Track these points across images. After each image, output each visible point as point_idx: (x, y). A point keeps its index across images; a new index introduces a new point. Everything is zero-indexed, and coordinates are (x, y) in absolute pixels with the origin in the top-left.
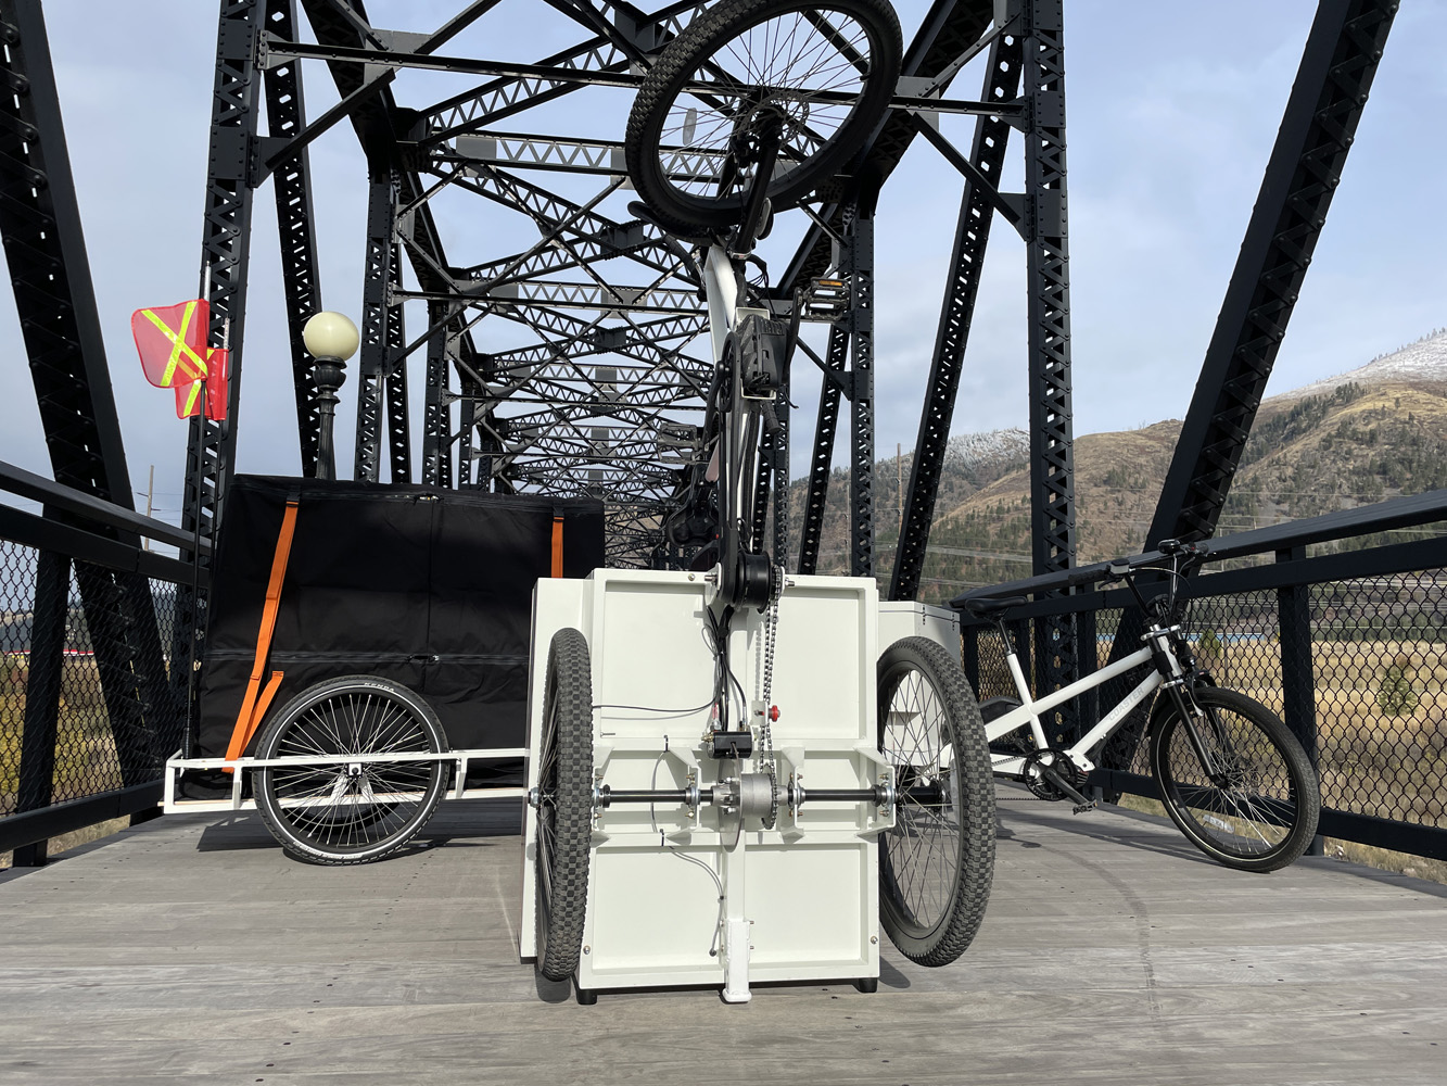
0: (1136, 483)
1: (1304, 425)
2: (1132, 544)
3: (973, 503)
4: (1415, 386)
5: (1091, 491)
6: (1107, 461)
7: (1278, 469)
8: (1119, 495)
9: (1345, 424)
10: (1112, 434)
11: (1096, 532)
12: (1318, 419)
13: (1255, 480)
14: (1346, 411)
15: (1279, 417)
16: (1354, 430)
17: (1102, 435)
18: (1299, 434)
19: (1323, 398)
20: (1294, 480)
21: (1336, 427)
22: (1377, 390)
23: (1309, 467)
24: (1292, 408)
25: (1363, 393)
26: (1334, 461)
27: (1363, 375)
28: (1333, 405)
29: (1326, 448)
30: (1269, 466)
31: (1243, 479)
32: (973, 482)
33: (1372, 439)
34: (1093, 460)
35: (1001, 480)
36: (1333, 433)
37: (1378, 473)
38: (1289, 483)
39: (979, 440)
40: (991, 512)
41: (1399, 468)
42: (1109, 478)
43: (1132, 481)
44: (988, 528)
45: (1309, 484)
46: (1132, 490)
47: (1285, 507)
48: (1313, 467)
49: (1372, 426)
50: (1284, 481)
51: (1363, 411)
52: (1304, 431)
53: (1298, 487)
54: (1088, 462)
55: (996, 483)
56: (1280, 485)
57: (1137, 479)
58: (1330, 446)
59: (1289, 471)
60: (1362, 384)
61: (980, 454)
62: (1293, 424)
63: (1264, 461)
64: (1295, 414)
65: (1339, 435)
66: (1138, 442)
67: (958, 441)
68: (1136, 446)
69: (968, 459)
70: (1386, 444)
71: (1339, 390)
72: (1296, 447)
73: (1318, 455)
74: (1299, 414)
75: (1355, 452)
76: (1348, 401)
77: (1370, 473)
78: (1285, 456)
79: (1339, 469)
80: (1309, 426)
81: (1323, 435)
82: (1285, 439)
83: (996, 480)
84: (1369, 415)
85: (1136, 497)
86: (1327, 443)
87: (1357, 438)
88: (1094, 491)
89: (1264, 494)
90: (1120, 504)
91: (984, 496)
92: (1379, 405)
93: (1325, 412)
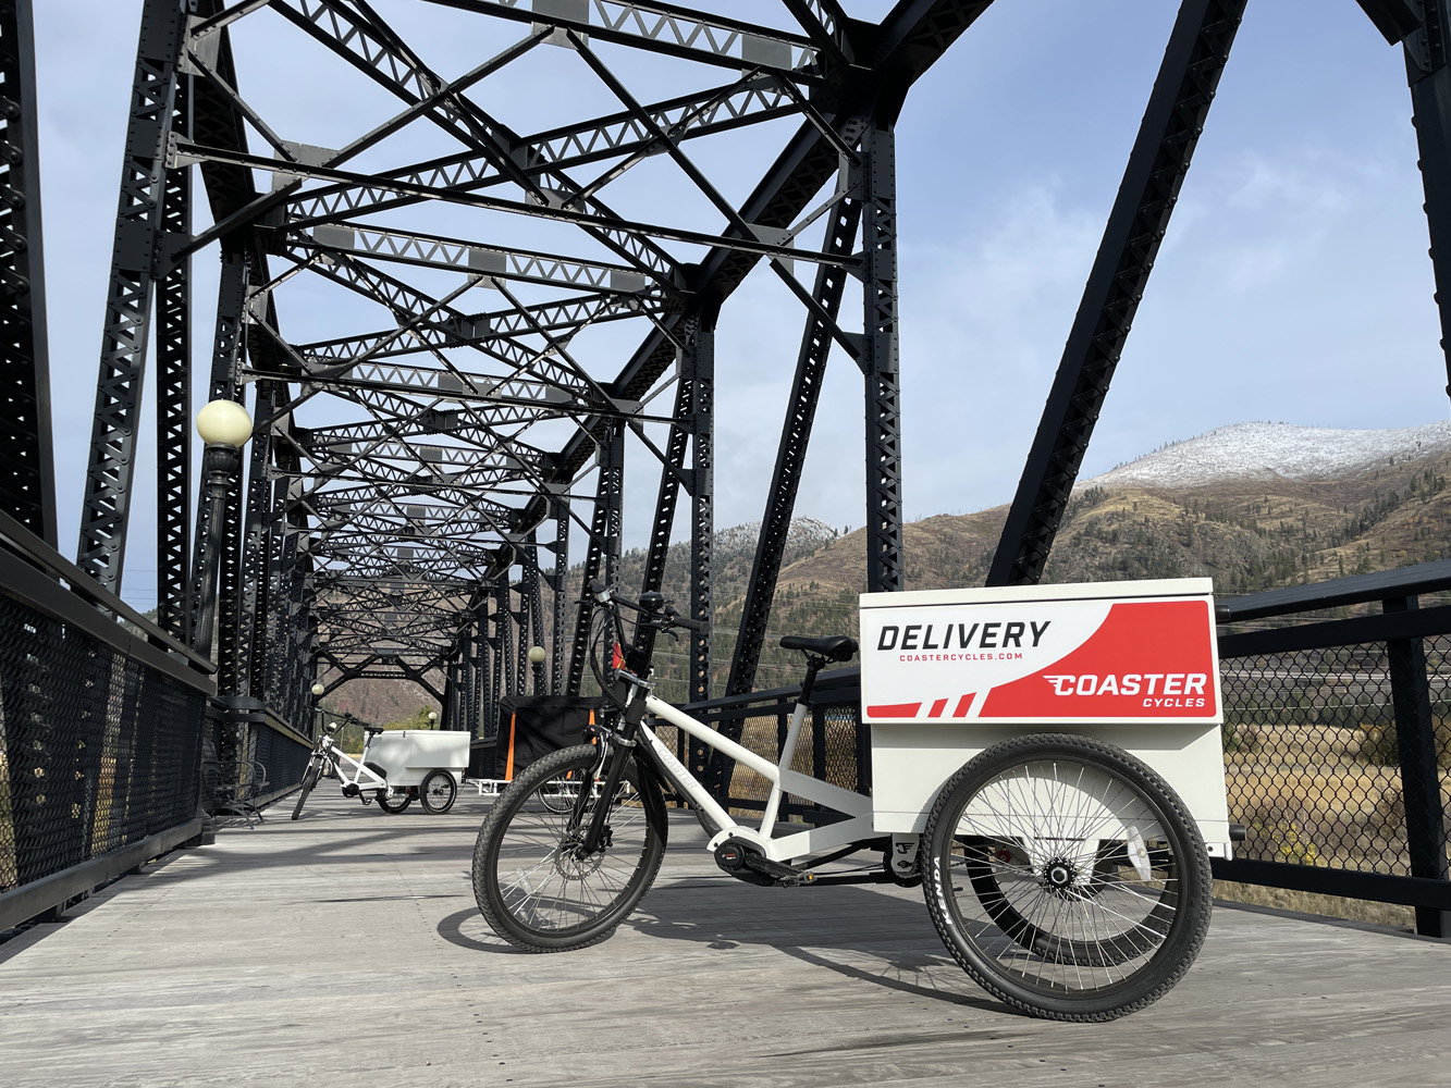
0: (912, 572)
4: (1150, 492)
9: (1092, 523)
12: (1069, 518)
14: (1093, 512)
16: (1099, 529)
21: (1084, 526)
22: (1119, 494)
23: (1062, 562)
25: (1107, 496)
26: (1083, 557)
27: (1107, 480)
28: (1081, 506)
29: (1076, 545)
33: (1113, 538)
35: (791, 566)
36: (1082, 532)
37: (1119, 569)
40: (782, 597)
41: (1137, 565)
43: (909, 570)
48: (1065, 562)
49: (1114, 527)
51: (1107, 513)
55: (787, 568)
58: (1079, 544)
60: (1106, 488)
65: (1087, 533)
66: (915, 534)
68: (913, 538)
70: (1125, 543)
71: (1087, 493)
73: (1070, 551)
75: (1100, 550)
76: (1094, 504)
77: (1113, 568)
79: (1087, 564)
81: (1074, 533)
83: (787, 565)
84: (1112, 517)
86: (1077, 540)
87: (1101, 537)
92: (1120, 508)
93: (1075, 512)
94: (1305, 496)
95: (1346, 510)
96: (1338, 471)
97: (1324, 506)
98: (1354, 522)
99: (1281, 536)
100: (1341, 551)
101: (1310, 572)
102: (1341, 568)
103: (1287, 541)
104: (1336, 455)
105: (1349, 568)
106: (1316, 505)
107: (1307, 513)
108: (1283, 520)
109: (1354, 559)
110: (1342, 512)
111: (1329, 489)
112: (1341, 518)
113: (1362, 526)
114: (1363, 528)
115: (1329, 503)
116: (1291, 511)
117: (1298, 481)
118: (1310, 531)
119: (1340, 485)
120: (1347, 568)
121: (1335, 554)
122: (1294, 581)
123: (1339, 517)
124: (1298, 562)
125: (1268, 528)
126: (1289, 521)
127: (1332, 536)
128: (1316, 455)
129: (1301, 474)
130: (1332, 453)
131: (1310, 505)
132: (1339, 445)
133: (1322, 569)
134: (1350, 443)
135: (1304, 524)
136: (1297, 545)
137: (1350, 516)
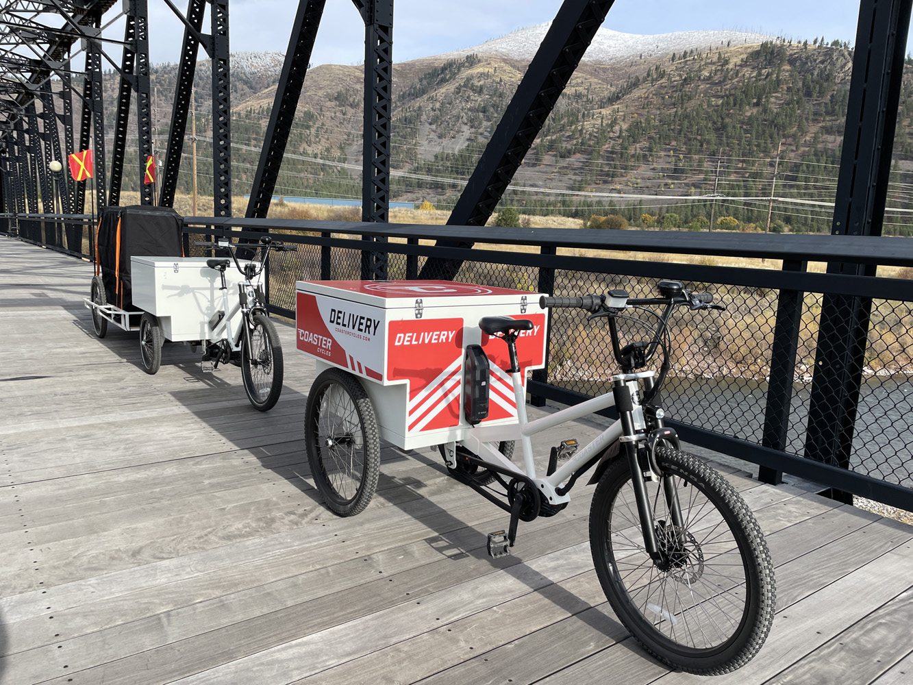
0: (354, 102)
1: (448, 77)
4: (505, 61)
6: (337, 84)
7: (432, 103)
8: (344, 109)
9: (469, 79)
11: (329, 131)
12: (455, 74)
13: (420, 107)
14: (470, 71)
15: (435, 69)
16: (472, 84)
17: (335, 66)
18: (445, 82)
19: (459, 61)
20: (440, 110)
21: (464, 81)
22: (486, 60)
23: (448, 103)
24: (442, 65)
25: (479, 61)
26: (461, 102)
27: (481, 50)
28: (463, 66)
29: (458, 93)
30: (427, 100)
31: (414, 107)
33: (480, 91)
34: (328, 82)
35: (269, 89)
36: (462, 84)
37: (482, 112)
38: (437, 112)
39: (255, 57)
40: (263, 112)
41: (492, 110)
42: (338, 95)
43: (351, 100)
44: (260, 122)
45: (447, 114)
46: (351, 106)
47: (434, 127)
48: (450, 104)
49: (481, 83)
50: (435, 111)
51: (479, 73)
52: (448, 81)
53: (441, 115)
54: (325, 83)
55: (267, 90)
56: (432, 113)
57: (354, 99)
58: (460, 92)
59: (438, 105)
60: (480, 55)
61: (256, 68)
62: (442, 75)
63: (425, 97)
64: (444, 69)
65: (465, 86)
66: (357, 74)
67: (241, 56)
68: (355, 77)
69: (247, 70)
70: (487, 95)
71: (468, 57)
72: (443, 90)
73: (453, 97)
74: (446, 69)
75: (472, 97)
76: (471, 65)
77: (478, 111)
78: (436, 96)
79: (463, 107)
80: (450, 78)
81: (457, 84)
82: (437, 84)
83: (267, 88)
84: (482, 75)
85: (353, 111)
86: (458, 90)
87: (473, 89)
88: (329, 104)
89: (424, 117)
90: (344, 114)
92: (486, 70)
93: (459, 70)
94: (591, 74)
95: (611, 86)
96: (611, 59)
97: (600, 81)
98: (614, 94)
99: (575, 99)
100: (604, 111)
101: (585, 123)
102: (602, 122)
103: (577, 102)
104: (612, 49)
105: (606, 122)
106: (596, 80)
107: (590, 85)
108: (577, 88)
109: (610, 117)
110: (609, 86)
111: (605, 70)
112: (608, 90)
113: (618, 96)
114: (618, 98)
115: (603, 80)
116: (582, 83)
117: (589, 63)
118: (590, 97)
119: (611, 68)
121: (600, 113)
122: (576, 127)
124: (580, 117)
125: (568, 93)
126: (580, 89)
127: (602, 102)
128: (602, 47)
129: (591, 59)
130: (610, 47)
131: (594, 80)
132: (615, 42)
133: (592, 122)
134: (622, 41)
135: (588, 92)
136: (582, 105)
137: (613, 89)
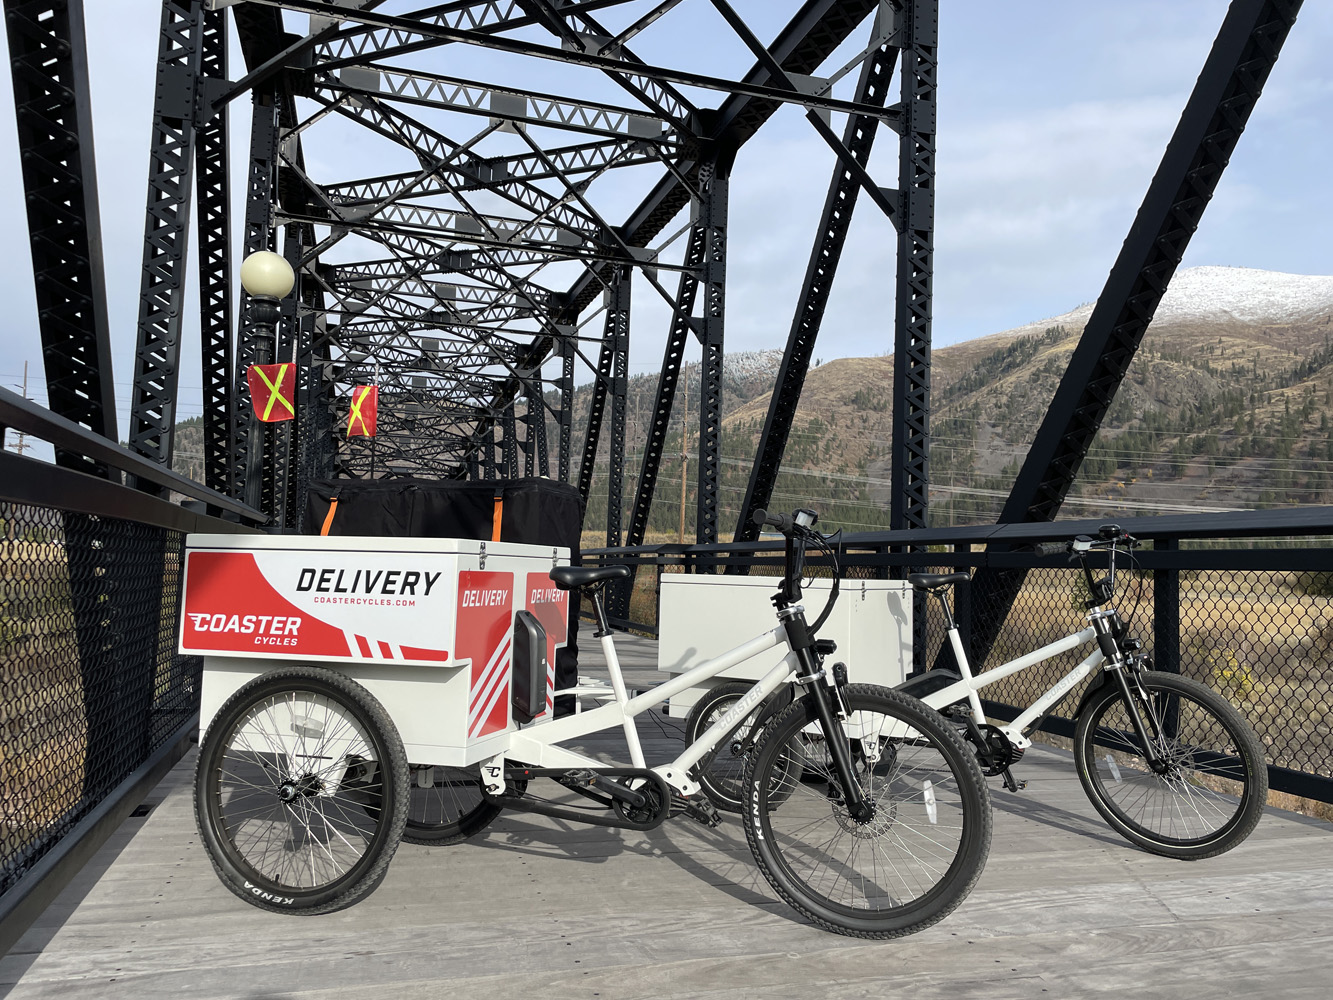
0: (878, 404)
1: (1018, 361)
2: (873, 457)
3: (739, 415)
5: (841, 409)
6: (855, 383)
7: (996, 397)
8: (864, 413)
9: (1051, 361)
10: (862, 359)
11: (843, 444)
12: (1030, 355)
13: (977, 405)
14: (1054, 350)
15: (999, 352)
16: (1058, 366)
17: (852, 359)
18: (1014, 368)
19: (1036, 338)
20: (1008, 407)
21: (1044, 363)
23: (1020, 396)
24: (1009, 345)
25: (1067, 335)
26: (1040, 393)
27: (1068, 320)
28: (1042, 344)
29: (1035, 381)
30: (988, 394)
31: (967, 405)
32: (741, 396)
34: (844, 381)
35: (764, 396)
36: (1042, 368)
38: (1004, 409)
39: (748, 358)
40: (755, 425)
42: (856, 397)
43: (875, 401)
44: (752, 438)
45: (1019, 411)
46: (875, 409)
47: (999, 430)
48: (1023, 397)
50: (1000, 407)
51: (1066, 351)
52: (1018, 365)
53: (1010, 413)
54: (839, 382)
55: (761, 398)
56: (996, 411)
57: (879, 401)
58: (1038, 379)
59: (1004, 399)
60: (1067, 328)
61: (748, 371)
62: (1010, 359)
63: (985, 390)
64: (1012, 350)
65: (1046, 370)
66: (883, 368)
67: (729, 358)
68: (880, 371)
69: (737, 375)
71: (1048, 331)
72: (1012, 379)
73: (1028, 386)
74: (1015, 350)
76: (1055, 342)
78: (1002, 387)
79: (1044, 399)
80: (1023, 362)
81: (1034, 369)
82: (1003, 371)
83: (761, 395)
85: (878, 416)
86: (1036, 377)
87: (1060, 373)
88: (844, 409)
89: (983, 419)
90: (865, 421)
91: (750, 409)
93: (1036, 350)
94: (1258, 339)
95: (1296, 353)
96: (1291, 315)
97: (1275, 348)
98: (1303, 364)
99: (1232, 376)
100: (1288, 392)
101: (1257, 411)
102: (1287, 408)
103: (1237, 381)
104: (1290, 300)
105: (1295, 408)
106: (1268, 347)
107: (1258, 355)
108: (1235, 361)
109: (1300, 400)
110: (1292, 355)
111: (1281, 332)
112: (1290, 361)
113: (1310, 368)
114: (1311, 370)
115: (1281, 346)
116: (1243, 352)
117: (1252, 323)
118: (1260, 372)
119: (1293, 328)
120: (1293, 408)
121: (1282, 395)
122: (1241, 419)
123: (1288, 359)
124: (1246, 402)
125: (1220, 368)
126: (1242, 362)
127: (1281, 378)
128: (1272, 299)
129: (1255, 317)
130: (1287, 297)
131: (1263, 347)
132: (1295, 289)
133: (1269, 409)
134: (1306, 288)
135: (1255, 365)
136: (1247, 385)
137: (1300, 358)
